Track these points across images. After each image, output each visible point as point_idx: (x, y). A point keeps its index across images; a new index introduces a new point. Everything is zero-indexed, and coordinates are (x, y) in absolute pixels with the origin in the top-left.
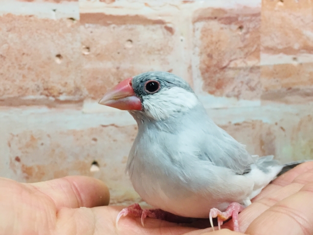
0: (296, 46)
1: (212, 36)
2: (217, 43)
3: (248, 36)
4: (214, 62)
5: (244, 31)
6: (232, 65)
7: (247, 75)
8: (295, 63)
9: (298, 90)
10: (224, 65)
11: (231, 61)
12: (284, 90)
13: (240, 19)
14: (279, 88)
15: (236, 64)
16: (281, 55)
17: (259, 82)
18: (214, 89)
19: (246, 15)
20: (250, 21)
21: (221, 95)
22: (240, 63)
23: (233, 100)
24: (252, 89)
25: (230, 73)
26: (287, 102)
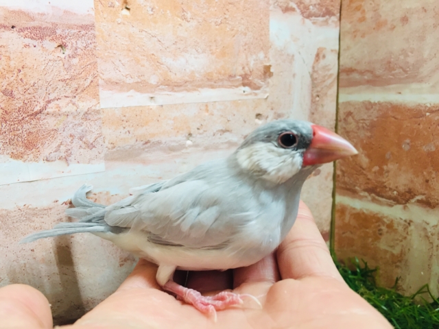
0: (153, 80)
1: (9, 58)
2: (20, 71)
3: (75, 61)
4: (19, 104)
5: (68, 52)
6: (51, 108)
7: (80, 125)
8: (153, 105)
9: (159, 143)
10: (37, 109)
11: (49, 102)
12: (140, 144)
13: (59, 32)
14: (132, 142)
15: (58, 107)
16: (132, 92)
17: (100, 135)
18: (21, 149)
19: (70, 27)
20: (78, 36)
21: (36, 158)
22: (65, 106)
23: (58, 165)
24: (91, 146)
25: (49, 122)
26: (144, 162)
